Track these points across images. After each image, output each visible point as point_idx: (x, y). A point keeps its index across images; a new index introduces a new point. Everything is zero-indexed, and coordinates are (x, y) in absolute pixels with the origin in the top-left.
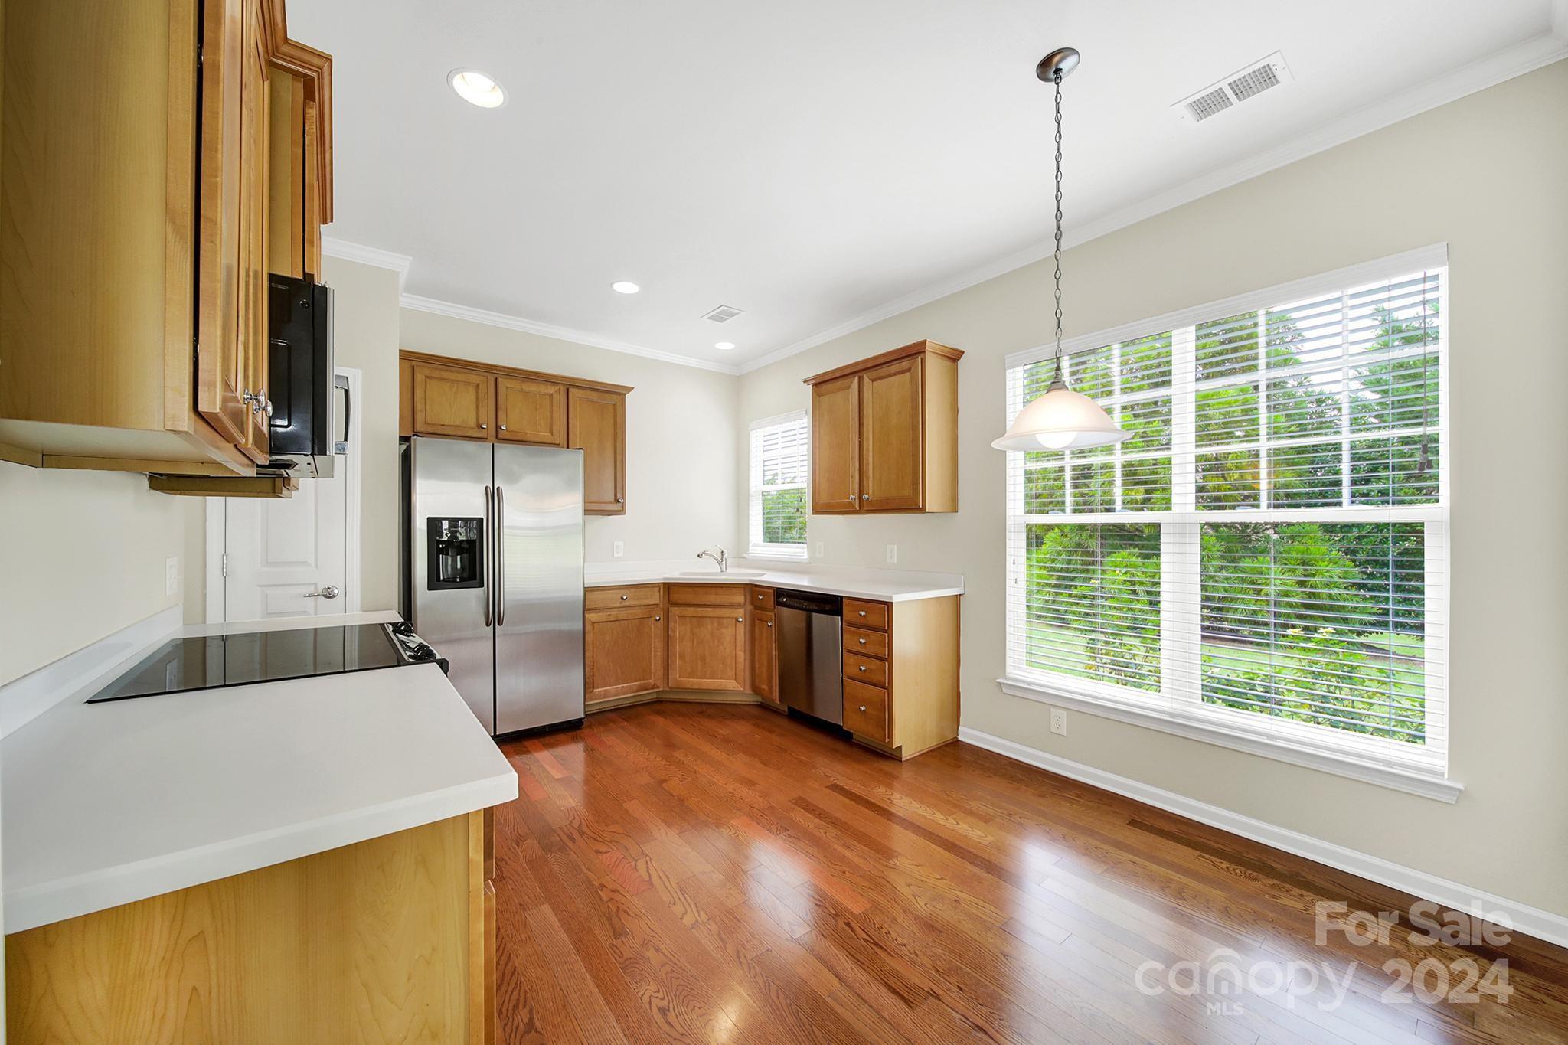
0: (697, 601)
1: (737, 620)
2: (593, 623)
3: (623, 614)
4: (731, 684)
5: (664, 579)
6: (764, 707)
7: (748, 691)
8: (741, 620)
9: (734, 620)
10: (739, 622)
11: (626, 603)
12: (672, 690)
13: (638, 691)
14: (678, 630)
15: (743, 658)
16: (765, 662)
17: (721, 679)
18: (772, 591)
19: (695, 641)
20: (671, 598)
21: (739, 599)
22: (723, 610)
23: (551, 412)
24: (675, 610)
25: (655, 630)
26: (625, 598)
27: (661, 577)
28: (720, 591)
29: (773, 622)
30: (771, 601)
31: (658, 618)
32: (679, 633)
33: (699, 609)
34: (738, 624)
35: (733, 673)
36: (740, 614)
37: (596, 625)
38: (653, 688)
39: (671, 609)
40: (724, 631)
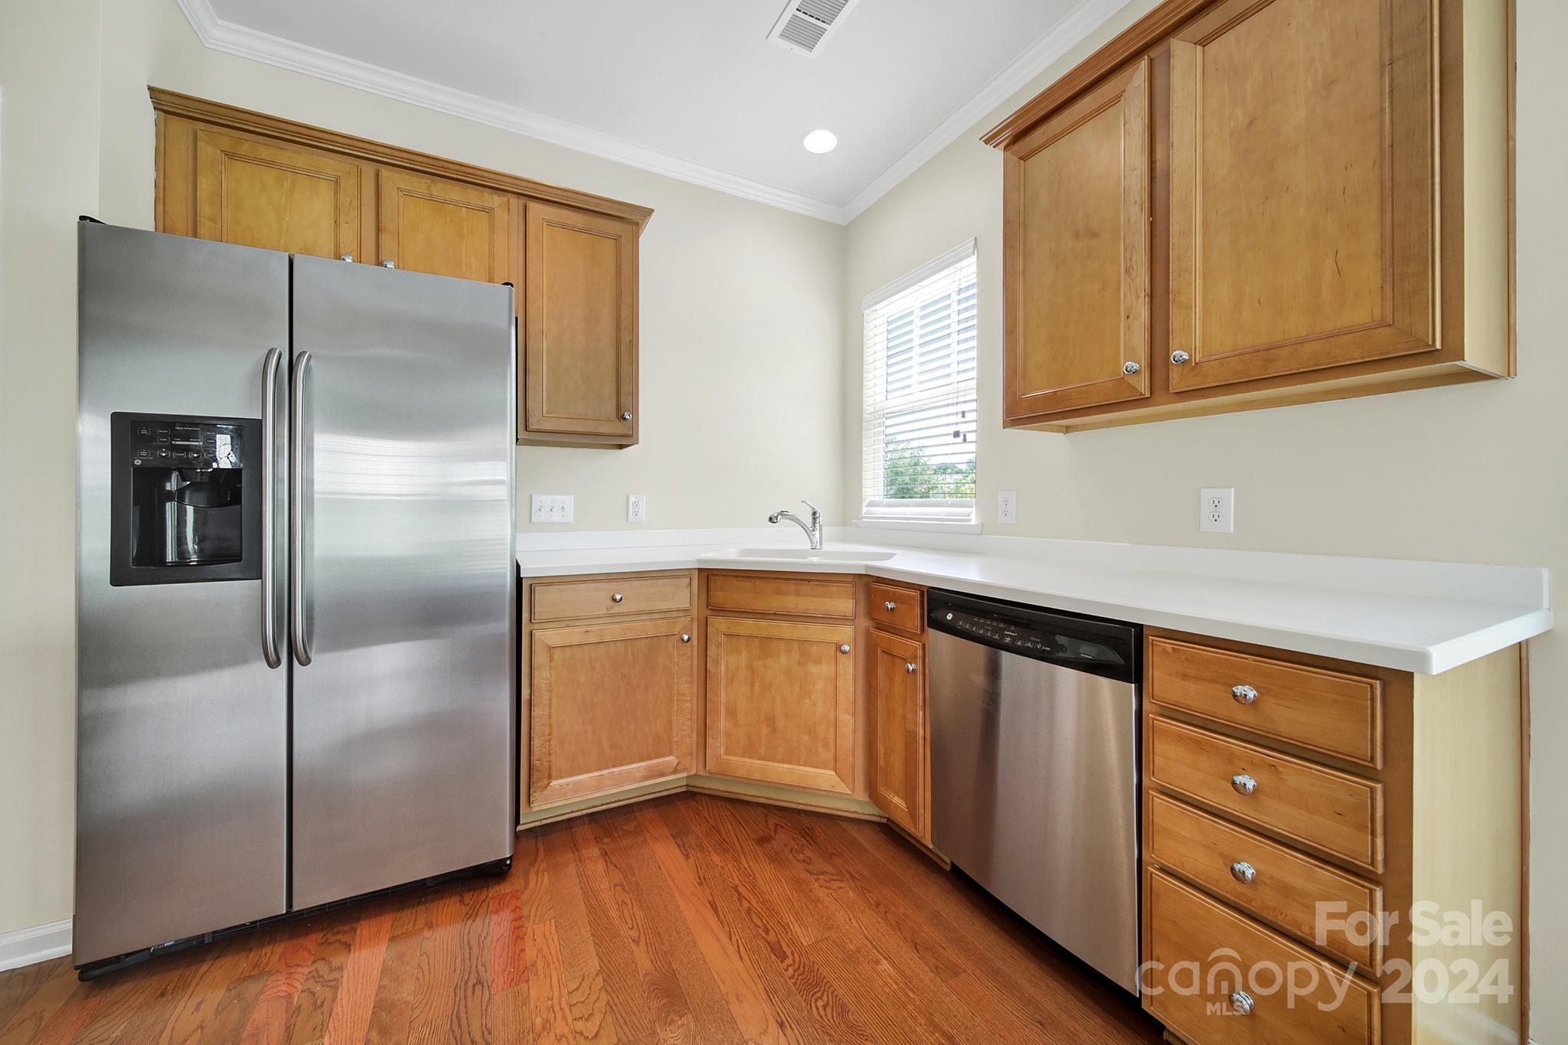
0: (760, 605)
1: (838, 648)
2: (550, 648)
3: (614, 631)
4: (825, 778)
5: (699, 561)
6: (891, 832)
7: (861, 795)
8: (846, 648)
9: (833, 649)
10: (844, 653)
11: (617, 609)
12: (711, 776)
13: (647, 778)
14: (726, 662)
15: (851, 726)
16: (899, 746)
17: (804, 765)
18: (916, 594)
19: (757, 684)
20: (712, 600)
21: (844, 604)
22: (811, 626)
23: (491, 243)
24: (719, 624)
25: (685, 661)
26: (618, 597)
27: (694, 558)
28: (805, 588)
29: (920, 661)
30: (913, 618)
31: (686, 637)
32: (727, 667)
33: (763, 623)
34: (841, 658)
35: (832, 757)
36: (845, 635)
37: (557, 654)
38: (675, 771)
39: (710, 620)
40: (813, 668)
